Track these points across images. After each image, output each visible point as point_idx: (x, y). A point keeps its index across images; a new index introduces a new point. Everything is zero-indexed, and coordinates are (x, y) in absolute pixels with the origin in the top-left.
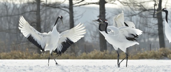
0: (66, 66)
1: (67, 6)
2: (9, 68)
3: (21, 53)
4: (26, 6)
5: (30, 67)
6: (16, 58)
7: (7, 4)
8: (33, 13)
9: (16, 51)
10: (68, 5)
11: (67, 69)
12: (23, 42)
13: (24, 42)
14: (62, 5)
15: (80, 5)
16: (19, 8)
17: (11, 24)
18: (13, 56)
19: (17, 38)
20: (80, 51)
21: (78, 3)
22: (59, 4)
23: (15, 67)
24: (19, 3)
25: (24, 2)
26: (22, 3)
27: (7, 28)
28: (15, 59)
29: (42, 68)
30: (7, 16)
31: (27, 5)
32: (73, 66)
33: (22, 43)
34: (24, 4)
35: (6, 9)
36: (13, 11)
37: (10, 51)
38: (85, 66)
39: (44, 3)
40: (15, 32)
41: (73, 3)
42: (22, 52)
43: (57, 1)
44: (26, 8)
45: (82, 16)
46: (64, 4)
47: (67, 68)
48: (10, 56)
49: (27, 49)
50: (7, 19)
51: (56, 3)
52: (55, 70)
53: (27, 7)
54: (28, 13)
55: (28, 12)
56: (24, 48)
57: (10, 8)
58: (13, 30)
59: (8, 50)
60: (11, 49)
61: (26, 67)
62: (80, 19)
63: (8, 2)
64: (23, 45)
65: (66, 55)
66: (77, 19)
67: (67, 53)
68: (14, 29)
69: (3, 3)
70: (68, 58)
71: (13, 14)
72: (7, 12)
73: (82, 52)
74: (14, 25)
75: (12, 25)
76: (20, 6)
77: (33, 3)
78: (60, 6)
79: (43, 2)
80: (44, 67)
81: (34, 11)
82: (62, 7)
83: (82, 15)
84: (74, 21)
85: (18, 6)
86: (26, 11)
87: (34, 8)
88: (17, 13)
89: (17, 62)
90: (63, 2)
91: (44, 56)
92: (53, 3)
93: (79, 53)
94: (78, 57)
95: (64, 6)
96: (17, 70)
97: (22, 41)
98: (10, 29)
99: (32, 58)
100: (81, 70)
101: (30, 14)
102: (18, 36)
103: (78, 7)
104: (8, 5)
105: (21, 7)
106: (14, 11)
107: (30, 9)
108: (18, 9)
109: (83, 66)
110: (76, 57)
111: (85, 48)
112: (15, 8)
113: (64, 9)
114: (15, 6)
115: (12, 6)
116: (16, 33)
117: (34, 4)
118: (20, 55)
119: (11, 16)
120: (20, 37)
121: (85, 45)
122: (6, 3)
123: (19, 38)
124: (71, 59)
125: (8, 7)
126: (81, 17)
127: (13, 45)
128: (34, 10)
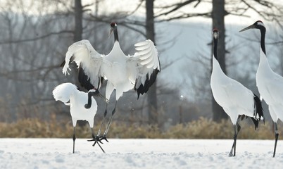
0: (136, 154)
1: (140, 20)
2: (11, 158)
3: (39, 125)
4: (51, 20)
5: (59, 156)
6: (29, 135)
7: (10, 16)
8: (66, 35)
9: (28, 119)
10: (143, 18)
11: (138, 161)
12: (44, 100)
13: (47, 100)
14: (130, 18)
15: (171, 19)
16: (37, 23)
17: (19, 59)
18: (23, 131)
19: (33, 91)
20: (170, 120)
21: (166, 14)
22: (125, 16)
23: (26, 156)
24: (37, 13)
25: (47, 11)
26: (44, 13)
27: (10, 69)
28: (27, 137)
29: (84, 157)
30: (10, 42)
31: (54, 17)
32: (152, 153)
33: (41, 102)
34: (47, 15)
35: (7, 26)
36: (23, 31)
37: (15, 119)
38: (180, 154)
39: (91, 14)
40: (28, 78)
41: (155, 15)
42: (41, 121)
43: (120, 10)
44: (51, 24)
45: (174, 43)
46: (134, 17)
47: (139, 157)
48: (16, 131)
49: (54, 116)
50: (11, 48)
51: (118, 13)
52: (113, 161)
53: (54, 23)
54: (57, 36)
55: (55, 33)
56: (47, 113)
57: (16, 24)
58: (23, 74)
59: (13, 118)
60: (17, 115)
61: (49, 154)
62: (168, 48)
63: (12, 12)
64: (43, 106)
65: (139, 129)
66: (164, 50)
67: (140, 126)
68: (24, 71)
69: (1, 14)
70: (142, 136)
71: (23, 38)
72: (11, 33)
73: (174, 124)
74: (25, 62)
75: (20, 63)
76: (39, 20)
77: (67, 14)
78: (126, 21)
79: (89, 12)
80: (88, 156)
81: (70, 32)
82: (131, 23)
83: (174, 41)
85: (35, 20)
86: (53, 31)
87: (69, 25)
88: (32, 36)
89: (30, 145)
90: (133, 12)
92: (112, 14)
93: (167, 125)
94: (163, 134)
95: (134, 20)
96: (29, 162)
97: (42, 97)
98: (16, 71)
99: (63, 135)
100: (169, 162)
101: (60, 37)
102: (35, 87)
103: (165, 22)
104: (13, 18)
105: (40, 23)
106: (26, 31)
107: (60, 27)
108: (34, 27)
109: (174, 154)
110: (161, 133)
111: (181, 114)
112: (28, 24)
113: (135, 27)
114: (27, 19)
115: (21, 20)
116: (28, 81)
117: (70, 16)
118: (38, 127)
119: (19, 42)
120: (38, 88)
121: (180, 107)
122: (7, 14)
123: (36, 91)
124: (150, 138)
125: (13, 22)
126: (172, 46)
127: (23, 105)
128: (70, 29)
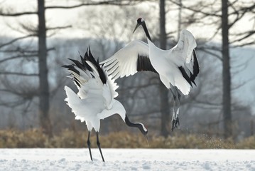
1: (217, 46)
5: (146, 164)
6: (120, 146)
7: (103, 42)
10: (219, 44)
11: (215, 168)
13: (136, 115)
14: (208, 44)
15: (244, 45)
18: (114, 143)
20: (243, 133)
21: (239, 40)
22: (204, 42)
23: (117, 164)
25: (135, 38)
29: (167, 164)
32: (227, 161)
35: (101, 51)
37: (108, 132)
38: (251, 162)
39: (174, 41)
41: (230, 41)
42: (131, 134)
45: (246, 66)
46: (212, 43)
47: (216, 165)
48: (108, 142)
52: (193, 168)
57: (109, 49)
60: (110, 128)
61: (137, 162)
62: (242, 70)
63: (105, 39)
66: (237, 72)
67: (216, 138)
69: (96, 41)
70: (219, 147)
73: (246, 136)
78: (204, 46)
79: (172, 39)
80: (171, 164)
82: (209, 48)
83: (246, 64)
84: (232, 75)
89: (120, 154)
90: (211, 39)
91: (173, 142)
93: (240, 138)
94: (237, 145)
95: (212, 45)
96: (119, 169)
100: (241, 169)
102: (125, 104)
103: (239, 48)
104: (106, 44)
109: (247, 162)
111: (252, 128)
113: (212, 51)
114: (119, 45)
115: (113, 45)
117: (156, 42)
118: (127, 139)
120: (128, 105)
121: (252, 122)
122: (101, 40)
124: (225, 148)
125: (106, 47)
126: (244, 69)
